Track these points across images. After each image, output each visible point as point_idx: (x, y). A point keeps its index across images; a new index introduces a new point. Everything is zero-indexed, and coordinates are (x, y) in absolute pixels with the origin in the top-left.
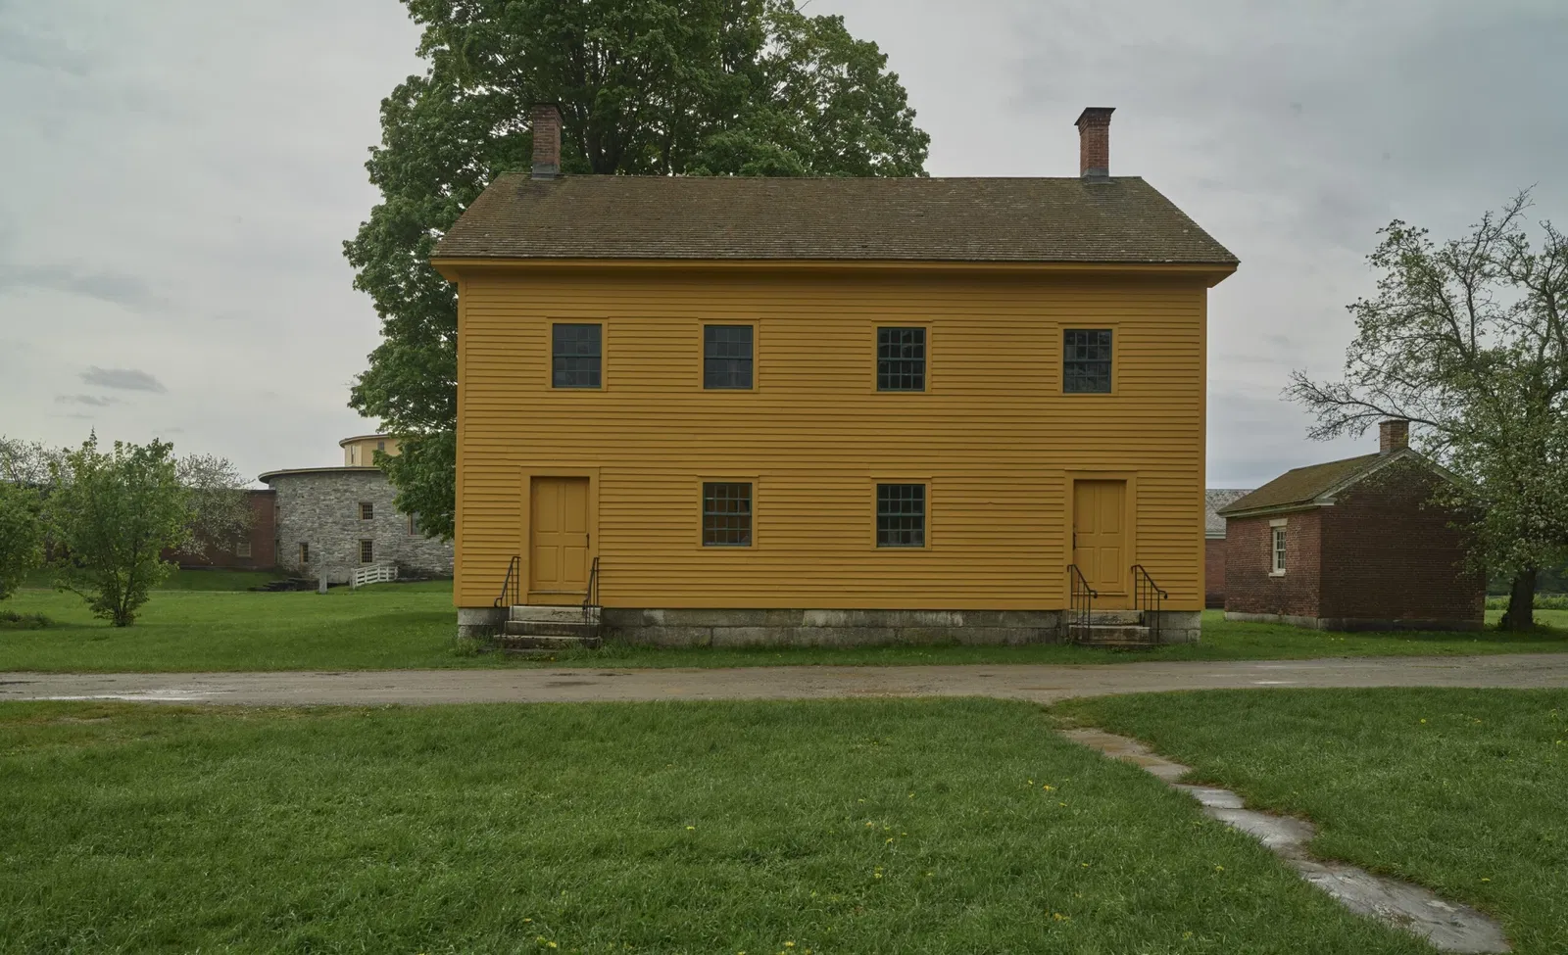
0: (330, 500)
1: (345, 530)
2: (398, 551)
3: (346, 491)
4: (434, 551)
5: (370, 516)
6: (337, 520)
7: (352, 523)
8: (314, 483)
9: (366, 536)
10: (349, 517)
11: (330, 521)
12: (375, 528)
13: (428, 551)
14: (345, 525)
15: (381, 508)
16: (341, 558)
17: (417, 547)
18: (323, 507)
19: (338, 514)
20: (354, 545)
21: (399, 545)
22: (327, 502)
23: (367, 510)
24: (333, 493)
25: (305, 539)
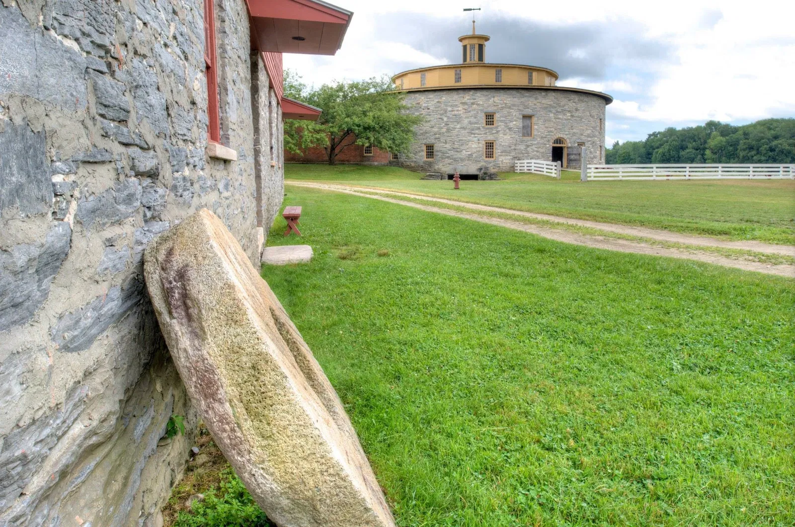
0: (458, 111)
1: (472, 134)
2: (515, 149)
3: (473, 104)
4: (540, 149)
5: (492, 123)
6: (464, 126)
7: (479, 128)
8: (441, 98)
9: (490, 138)
10: (476, 123)
11: (458, 126)
12: (498, 132)
13: (536, 149)
14: (473, 130)
15: (502, 117)
16: (469, 155)
17: (528, 146)
18: (451, 116)
19: (466, 121)
20: (481, 145)
21: (515, 145)
22: (456, 113)
23: (490, 118)
24: (460, 105)
25: (431, 141)
